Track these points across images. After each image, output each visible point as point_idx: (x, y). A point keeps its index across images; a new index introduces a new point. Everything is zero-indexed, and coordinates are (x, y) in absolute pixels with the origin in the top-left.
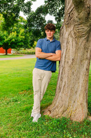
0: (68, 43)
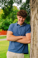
0: (34, 25)
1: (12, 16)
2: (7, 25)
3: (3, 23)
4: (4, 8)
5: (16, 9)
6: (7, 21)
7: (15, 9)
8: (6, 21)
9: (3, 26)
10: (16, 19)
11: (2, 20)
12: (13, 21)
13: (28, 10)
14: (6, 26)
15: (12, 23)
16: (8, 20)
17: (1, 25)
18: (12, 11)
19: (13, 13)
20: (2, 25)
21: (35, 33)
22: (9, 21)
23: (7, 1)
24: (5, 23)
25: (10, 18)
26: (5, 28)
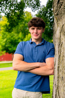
1: (22, 29)
2: (14, 43)
3: (6, 41)
4: (9, 14)
5: (30, 16)
6: (14, 37)
7: (28, 18)
8: (12, 37)
9: (7, 46)
10: (29, 34)
11: (5, 36)
12: (25, 37)
13: (51, 19)
14: (12, 46)
15: (22, 40)
16: (16, 35)
17: (4, 44)
18: (23, 20)
19: (24, 24)
20: (6, 44)
21: (61, 58)
22: (16, 38)
23: (14, 3)
24: (11, 40)
25: (18, 33)
26: (10, 49)
